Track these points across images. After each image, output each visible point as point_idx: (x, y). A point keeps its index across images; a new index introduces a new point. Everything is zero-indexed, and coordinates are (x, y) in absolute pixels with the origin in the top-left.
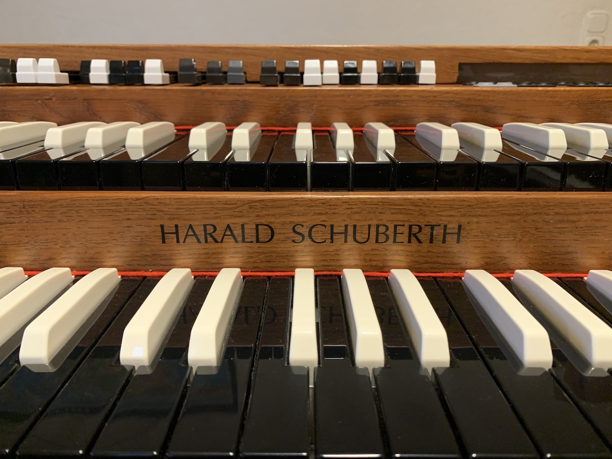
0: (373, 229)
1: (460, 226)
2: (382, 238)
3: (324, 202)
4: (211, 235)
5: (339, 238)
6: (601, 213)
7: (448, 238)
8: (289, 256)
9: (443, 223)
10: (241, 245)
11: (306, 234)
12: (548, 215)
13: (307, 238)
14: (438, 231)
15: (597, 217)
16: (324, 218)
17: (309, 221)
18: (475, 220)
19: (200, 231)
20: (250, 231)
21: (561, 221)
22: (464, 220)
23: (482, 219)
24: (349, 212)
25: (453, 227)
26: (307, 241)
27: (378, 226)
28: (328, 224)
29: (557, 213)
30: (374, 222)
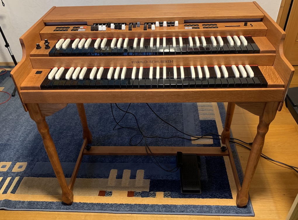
2: (162, 62)
3: (154, 58)
4: (138, 62)
5: (156, 62)
8: (150, 65)
10: (143, 64)
14: (170, 61)
16: (154, 60)
17: (152, 60)
18: (174, 60)
19: (137, 62)
20: (144, 62)
25: (172, 61)
26: (152, 63)
30: (161, 60)
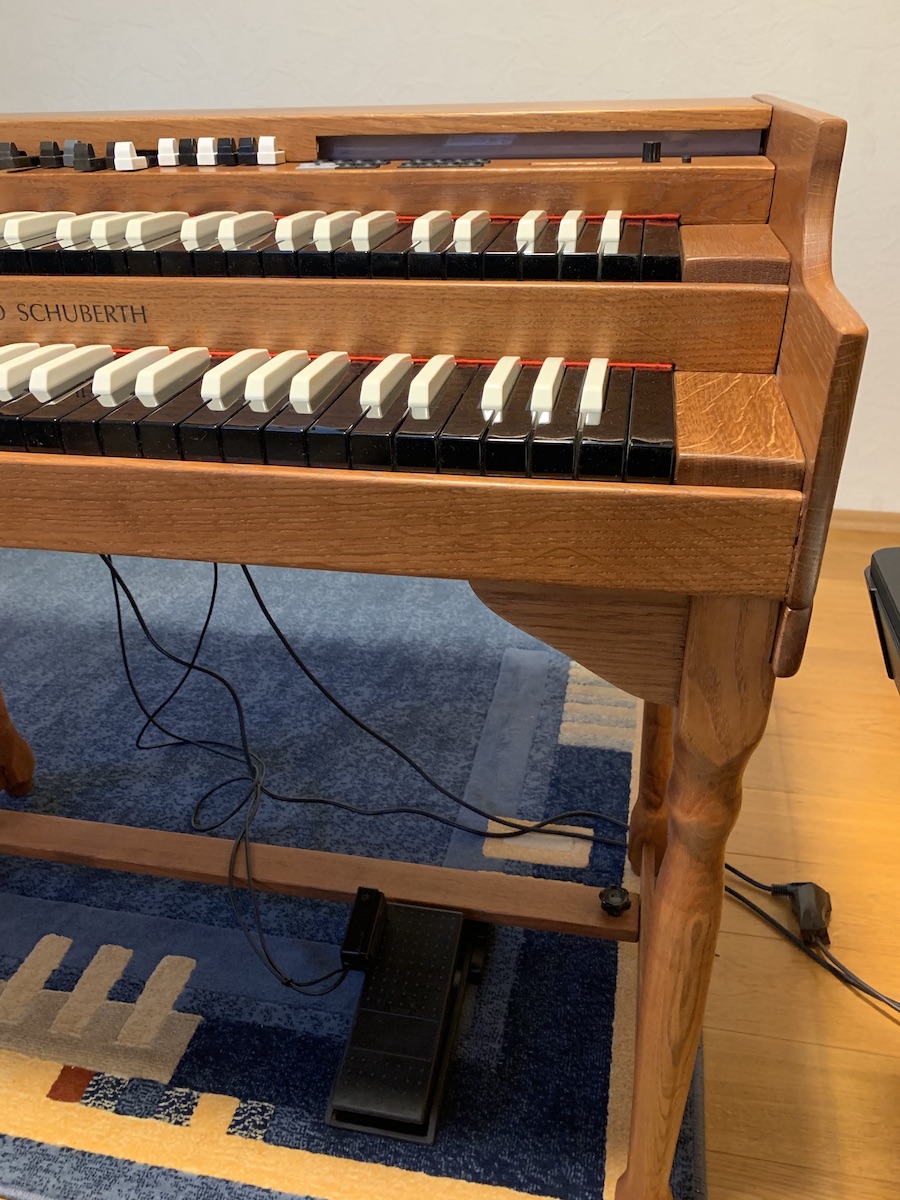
0: (78, 309)
1: (143, 307)
2: (87, 317)
5: (54, 317)
6: (251, 296)
7: (136, 317)
9: (130, 304)
11: (29, 313)
12: (208, 297)
13: (30, 317)
14: (128, 311)
15: (249, 300)
16: (38, 298)
18: (152, 301)
21: (222, 304)
22: (145, 302)
23: (158, 301)
24: (55, 293)
25: (138, 308)
27: (81, 306)
28: (43, 304)
29: (216, 297)
30: (77, 303)
